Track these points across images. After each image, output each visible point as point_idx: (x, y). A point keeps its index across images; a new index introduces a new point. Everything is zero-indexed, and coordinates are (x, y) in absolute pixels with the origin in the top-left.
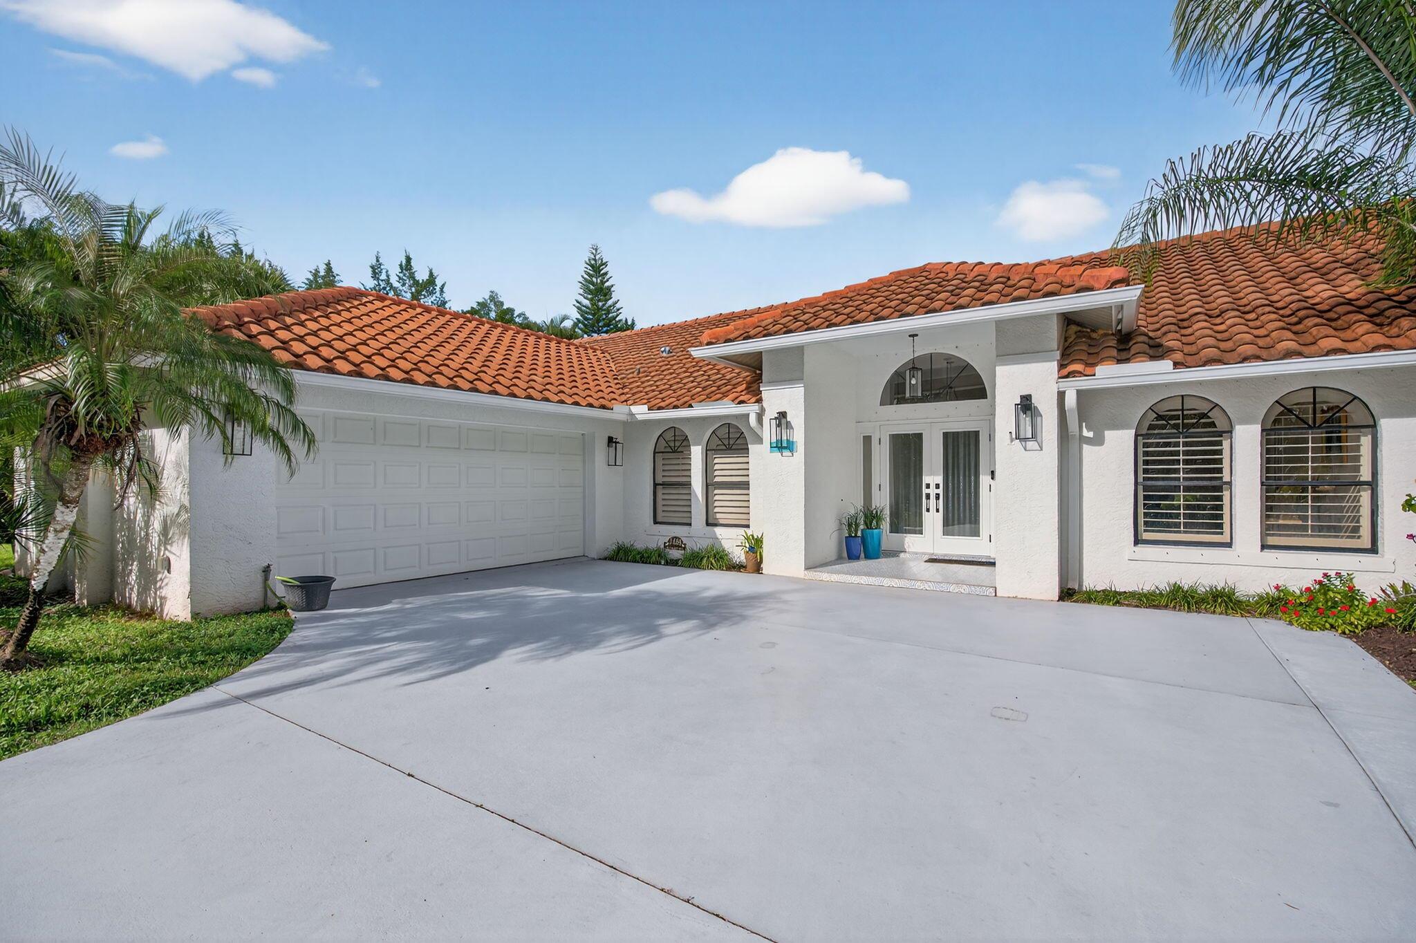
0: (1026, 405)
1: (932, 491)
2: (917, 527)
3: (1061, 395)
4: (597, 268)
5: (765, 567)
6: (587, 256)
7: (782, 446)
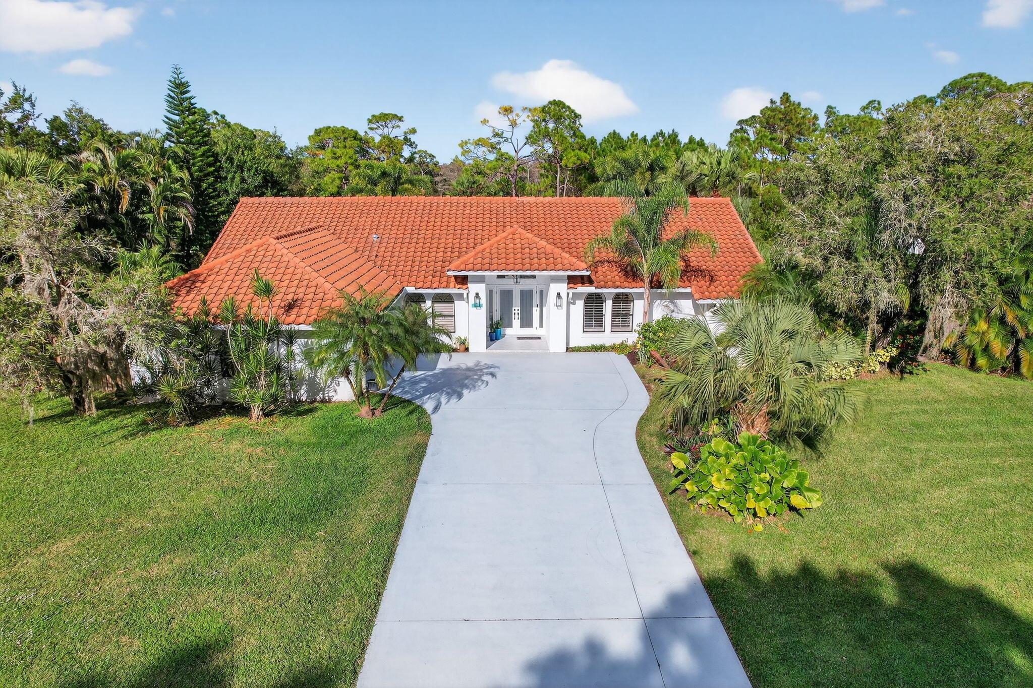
0: (559, 295)
1: (516, 312)
2: (510, 326)
3: (568, 294)
4: (180, 87)
5: (470, 350)
6: (169, 75)
7: (477, 306)
